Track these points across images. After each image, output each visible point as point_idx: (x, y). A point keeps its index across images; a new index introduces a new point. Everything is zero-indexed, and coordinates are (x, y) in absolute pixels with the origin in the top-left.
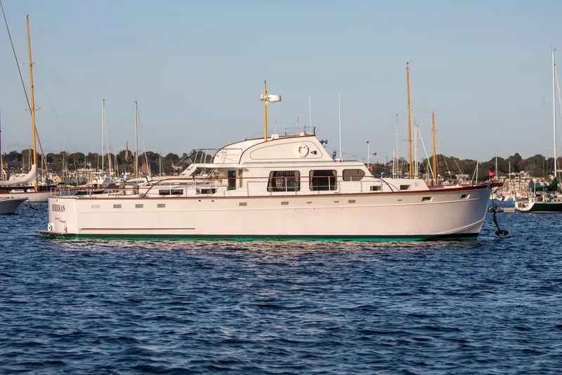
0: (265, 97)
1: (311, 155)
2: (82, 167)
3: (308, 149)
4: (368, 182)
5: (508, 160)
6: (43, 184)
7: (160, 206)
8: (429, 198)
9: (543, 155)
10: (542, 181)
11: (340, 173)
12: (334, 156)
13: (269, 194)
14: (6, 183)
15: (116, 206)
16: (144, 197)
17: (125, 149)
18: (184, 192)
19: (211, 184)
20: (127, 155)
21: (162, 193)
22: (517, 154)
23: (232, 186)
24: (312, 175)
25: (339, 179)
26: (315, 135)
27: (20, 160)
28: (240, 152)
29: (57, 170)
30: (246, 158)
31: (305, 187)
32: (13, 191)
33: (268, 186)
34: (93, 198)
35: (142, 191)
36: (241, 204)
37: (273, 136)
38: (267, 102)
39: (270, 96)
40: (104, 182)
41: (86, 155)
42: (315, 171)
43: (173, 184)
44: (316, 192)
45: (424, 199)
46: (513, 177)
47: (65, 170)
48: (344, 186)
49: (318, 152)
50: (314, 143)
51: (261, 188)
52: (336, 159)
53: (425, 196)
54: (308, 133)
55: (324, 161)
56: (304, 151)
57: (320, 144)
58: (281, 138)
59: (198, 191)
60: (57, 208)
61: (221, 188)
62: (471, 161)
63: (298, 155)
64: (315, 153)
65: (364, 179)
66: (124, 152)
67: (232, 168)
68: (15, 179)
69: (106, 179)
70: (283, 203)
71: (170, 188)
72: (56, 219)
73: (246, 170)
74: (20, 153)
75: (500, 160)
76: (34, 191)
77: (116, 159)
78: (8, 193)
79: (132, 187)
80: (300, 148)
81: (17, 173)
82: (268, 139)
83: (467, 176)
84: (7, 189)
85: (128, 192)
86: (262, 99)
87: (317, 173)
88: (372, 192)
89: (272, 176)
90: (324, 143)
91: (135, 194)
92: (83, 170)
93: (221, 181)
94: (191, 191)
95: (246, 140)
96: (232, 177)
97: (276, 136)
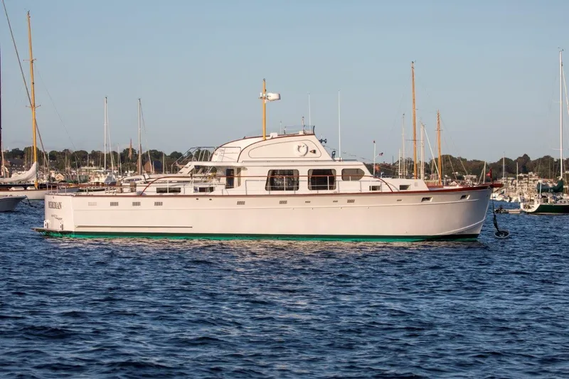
0: (264, 95)
1: (310, 154)
2: (85, 165)
3: (307, 148)
4: (368, 182)
5: (516, 161)
6: (45, 181)
7: (157, 204)
8: (428, 199)
9: (552, 156)
10: (551, 183)
11: (339, 173)
12: (333, 156)
13: (267, 193)
14: (7, 180)
15: (112, 204)
16: (141, 195)
17: (129, 147)
18: (182, 190)
19: (209, 183)
20: (131, 153)
21: (160, 191)
22: (525, 155)
23: (230, 184)
24: (311, 175)
25: (339, 178)
26: (314, 134)
27: (22, 157)
28: (239, 150)
29: (59, 168)
30: (244, 157)
31: (304, 186)
32: (13, 189)
33: (266, 185)
34: (89, 196)
35: (139, 189)
36: (239, 203)
37: (272, 135)
38: (266, 101)
39: (269, 94)
40: (106, 180)
41: (89, 152)
42: (314, 170)
43: (170, 182)
44: (315, 192)
45: (424, 199)
46: (521, 178)
47: (68, 168)
48: (343, 186)
49: (317, 151)
50: (313, 142)
51: (259, 187)
52: (335, 159)
53: (425, 196)
54: (307, 132)
55: (323, 160)
56: (303, 150)
57: (319, 143)
58: (280, 136)
59: (196, 189)
60: (53, 205)
61: (219, 186)
62: (479, 161)
63: (296, 154)
64: (314, 152)
65: (363, 178)
66: (128, 149)
67: (230, 167)
68: (17, 177)
69: (108, 177)
70: (281, 202)
71: (168, 186)
72: (52, 216)
73: (244, 168)
74: (23, 150)
75: (507, 160)
76: (34, 188)
77: (119, 157)
78: (8, 190)
79: (129, 184)
80: (299, 147)
81: (19, 170)
82: (267, 138)
83: (475, 177)
84: (6, 187)
85: (125, 190)
86: (261, 98)
87: (315, 172)
88: (371, 191)
89: (270, 176)
90: (323, 142)
91: (132, 191)
92: (86, 168)
93: (219, 180)
94: (188, 189)
95: (245, 138)
96: (230, 175)
97: (275, 135)
